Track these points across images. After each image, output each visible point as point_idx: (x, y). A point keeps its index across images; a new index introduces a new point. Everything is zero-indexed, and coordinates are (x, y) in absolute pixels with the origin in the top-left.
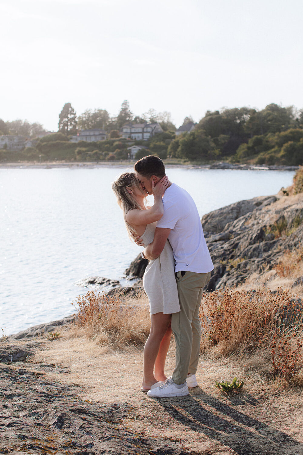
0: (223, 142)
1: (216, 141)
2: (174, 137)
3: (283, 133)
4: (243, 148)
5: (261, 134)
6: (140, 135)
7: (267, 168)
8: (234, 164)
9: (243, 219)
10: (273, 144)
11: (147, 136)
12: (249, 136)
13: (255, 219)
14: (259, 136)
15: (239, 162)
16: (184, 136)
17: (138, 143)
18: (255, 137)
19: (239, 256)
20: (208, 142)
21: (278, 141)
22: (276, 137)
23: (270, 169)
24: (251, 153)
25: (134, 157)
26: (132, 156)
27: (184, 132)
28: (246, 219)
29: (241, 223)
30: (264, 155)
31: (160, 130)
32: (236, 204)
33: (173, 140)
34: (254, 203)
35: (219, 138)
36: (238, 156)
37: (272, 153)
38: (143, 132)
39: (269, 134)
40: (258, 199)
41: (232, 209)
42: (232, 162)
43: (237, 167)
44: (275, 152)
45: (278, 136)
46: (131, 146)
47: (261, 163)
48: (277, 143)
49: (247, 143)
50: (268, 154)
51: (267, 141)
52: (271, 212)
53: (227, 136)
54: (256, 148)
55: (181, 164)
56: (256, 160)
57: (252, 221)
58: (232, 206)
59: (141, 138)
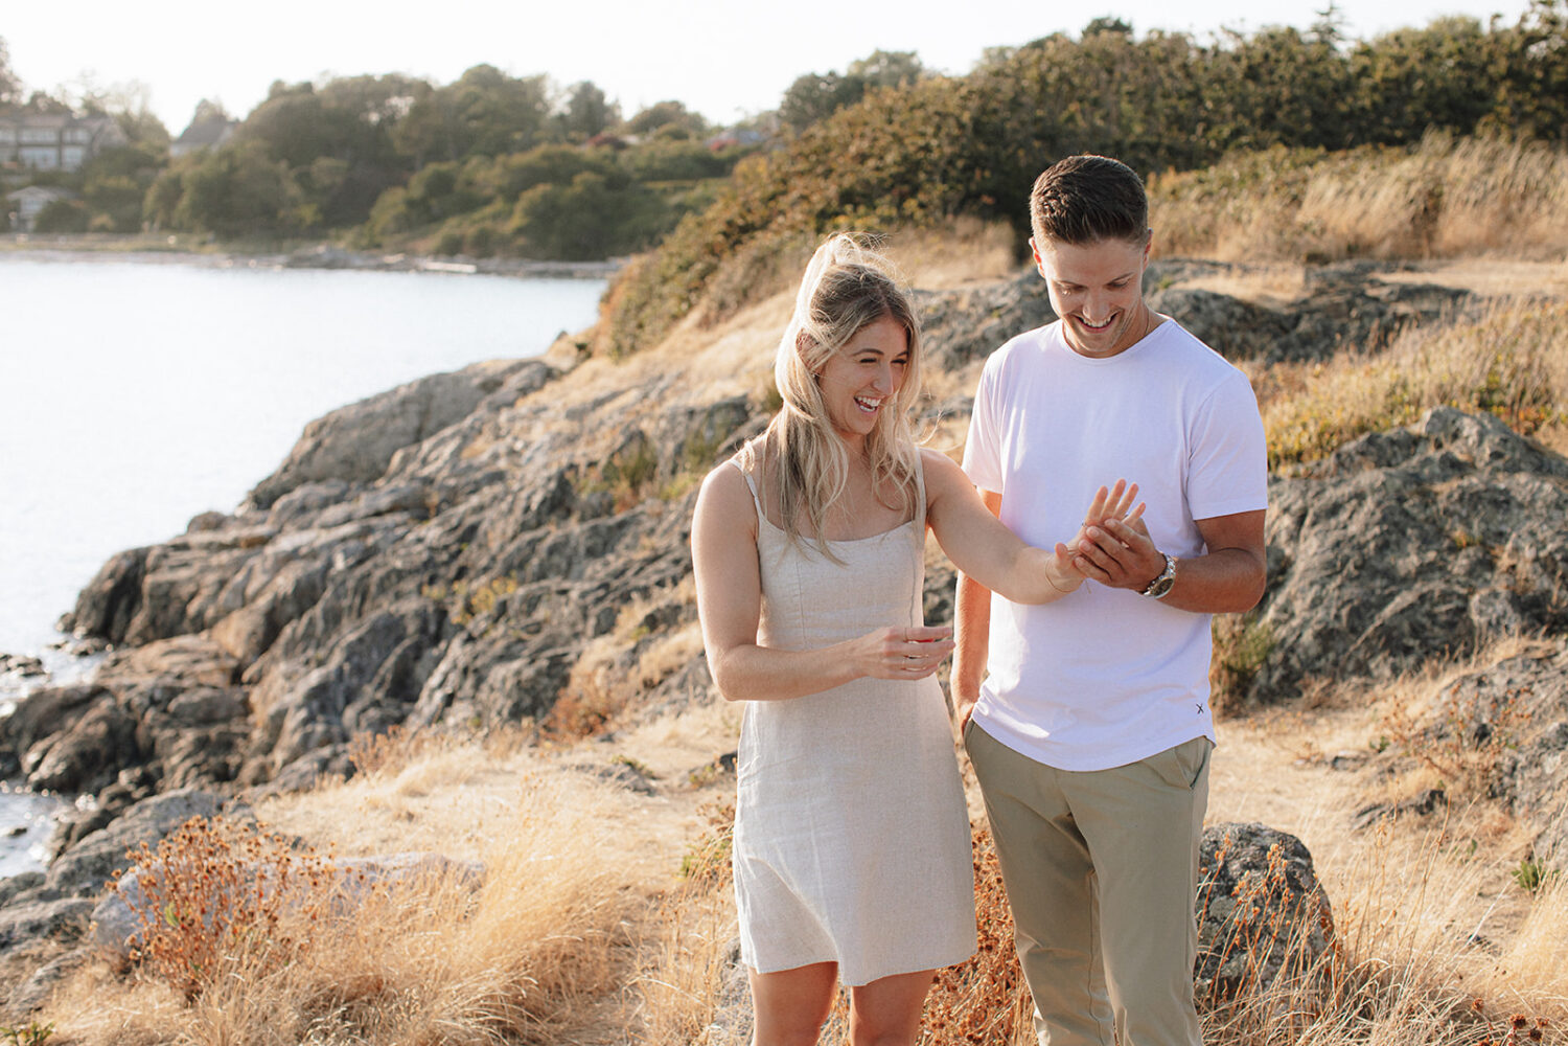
0: (327, 181)
1: (304, 180)
2: (165, 164)
3: (519, 159)
4: (392, 202)
5: (447, 159)
6: (51, 153)
7: (470, 268)
8: (365, 253)
9: (453, 436)
10: (488, 192)
11: (73, 156)
12: (409, 165)
13: (498, 437)
14: (444, 167)
15: (378, 246)
16: (200, 158)
17: (44, 180)
18: (432, 168)
19: (486, 570)
20: (277, 180)
21: (505, 182)
22: (497, 170)
23: (481, 271)
24: (421, 216)
25: (31, 225)
26: (22, 222)
27: (199, 148)
28: (466, 438)
29: (447, 450)
30: (459, 226)
31: (119, 137)
32: (415, 387)
33: (163, 174)
34: (476, 381)
35: (314, 169)
36: (378, 229)
37: (483, 219)
38: (60, 145)
39: (474, 161)
40: (484, 369)
41: (404, 402)
42: (358, 247)
43: (372, 262)
44: (495, 217)
45: (505, 166)
46: (20, 188)
47: (452, 249)
48: (501, 190)
49: (405, 185)
50: (474, 222)
51: (470, 183)
52: (550, 414)
53: (343, 164)
54: (434, 202)
55: (187, 251)
56: (434, 240)
57: (487, 442)
58: (403, 392)
59: (52, 163)
